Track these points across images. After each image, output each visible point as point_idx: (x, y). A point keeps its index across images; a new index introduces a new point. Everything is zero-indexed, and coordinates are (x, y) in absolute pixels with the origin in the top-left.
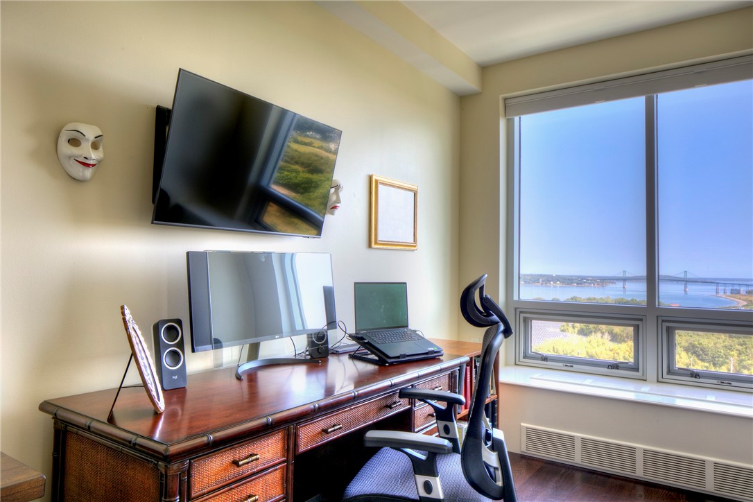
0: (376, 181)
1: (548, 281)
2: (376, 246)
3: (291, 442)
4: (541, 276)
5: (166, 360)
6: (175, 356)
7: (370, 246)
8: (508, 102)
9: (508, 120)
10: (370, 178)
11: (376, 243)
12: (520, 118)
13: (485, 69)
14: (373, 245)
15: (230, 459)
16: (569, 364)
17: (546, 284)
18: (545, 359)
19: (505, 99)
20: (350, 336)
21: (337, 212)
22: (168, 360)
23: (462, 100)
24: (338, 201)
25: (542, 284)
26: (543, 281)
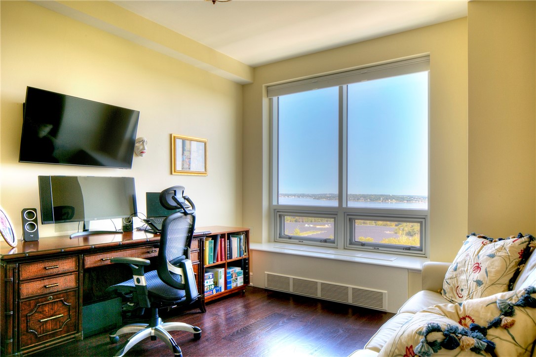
0: (174, 137)
1: (387, 199)
2: (175, 174)
3: (80, 264)
4: (382, 196)
5: (27, 228)
6: (32, 226)
7: (171, 173)
8: (269, 88)
9: (270, 99)
10: (171, 135)
11: (175, 172)
12: (278, 98)
13: (255, 69)
14: (173, 173)
15: (43, 266)
16: (301, 241)
17: (385, 201)
18: (290, 238)
19: (267, 87)
20: (144, 220)
21: (144, 155)
22: (28, 227)
23: (243, 87)
24: (144, 149)
25: (382, 201)
26: (383, 199)
